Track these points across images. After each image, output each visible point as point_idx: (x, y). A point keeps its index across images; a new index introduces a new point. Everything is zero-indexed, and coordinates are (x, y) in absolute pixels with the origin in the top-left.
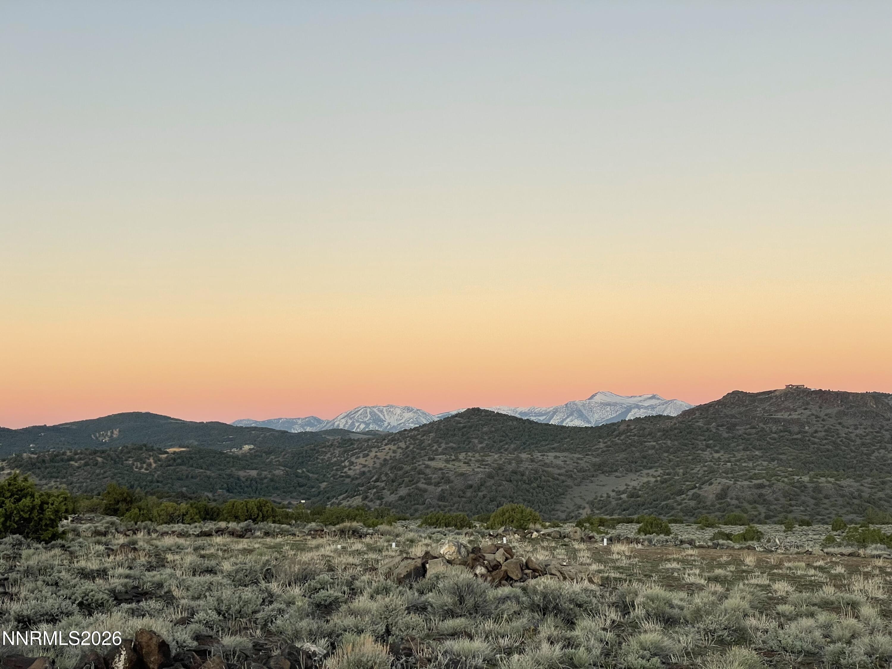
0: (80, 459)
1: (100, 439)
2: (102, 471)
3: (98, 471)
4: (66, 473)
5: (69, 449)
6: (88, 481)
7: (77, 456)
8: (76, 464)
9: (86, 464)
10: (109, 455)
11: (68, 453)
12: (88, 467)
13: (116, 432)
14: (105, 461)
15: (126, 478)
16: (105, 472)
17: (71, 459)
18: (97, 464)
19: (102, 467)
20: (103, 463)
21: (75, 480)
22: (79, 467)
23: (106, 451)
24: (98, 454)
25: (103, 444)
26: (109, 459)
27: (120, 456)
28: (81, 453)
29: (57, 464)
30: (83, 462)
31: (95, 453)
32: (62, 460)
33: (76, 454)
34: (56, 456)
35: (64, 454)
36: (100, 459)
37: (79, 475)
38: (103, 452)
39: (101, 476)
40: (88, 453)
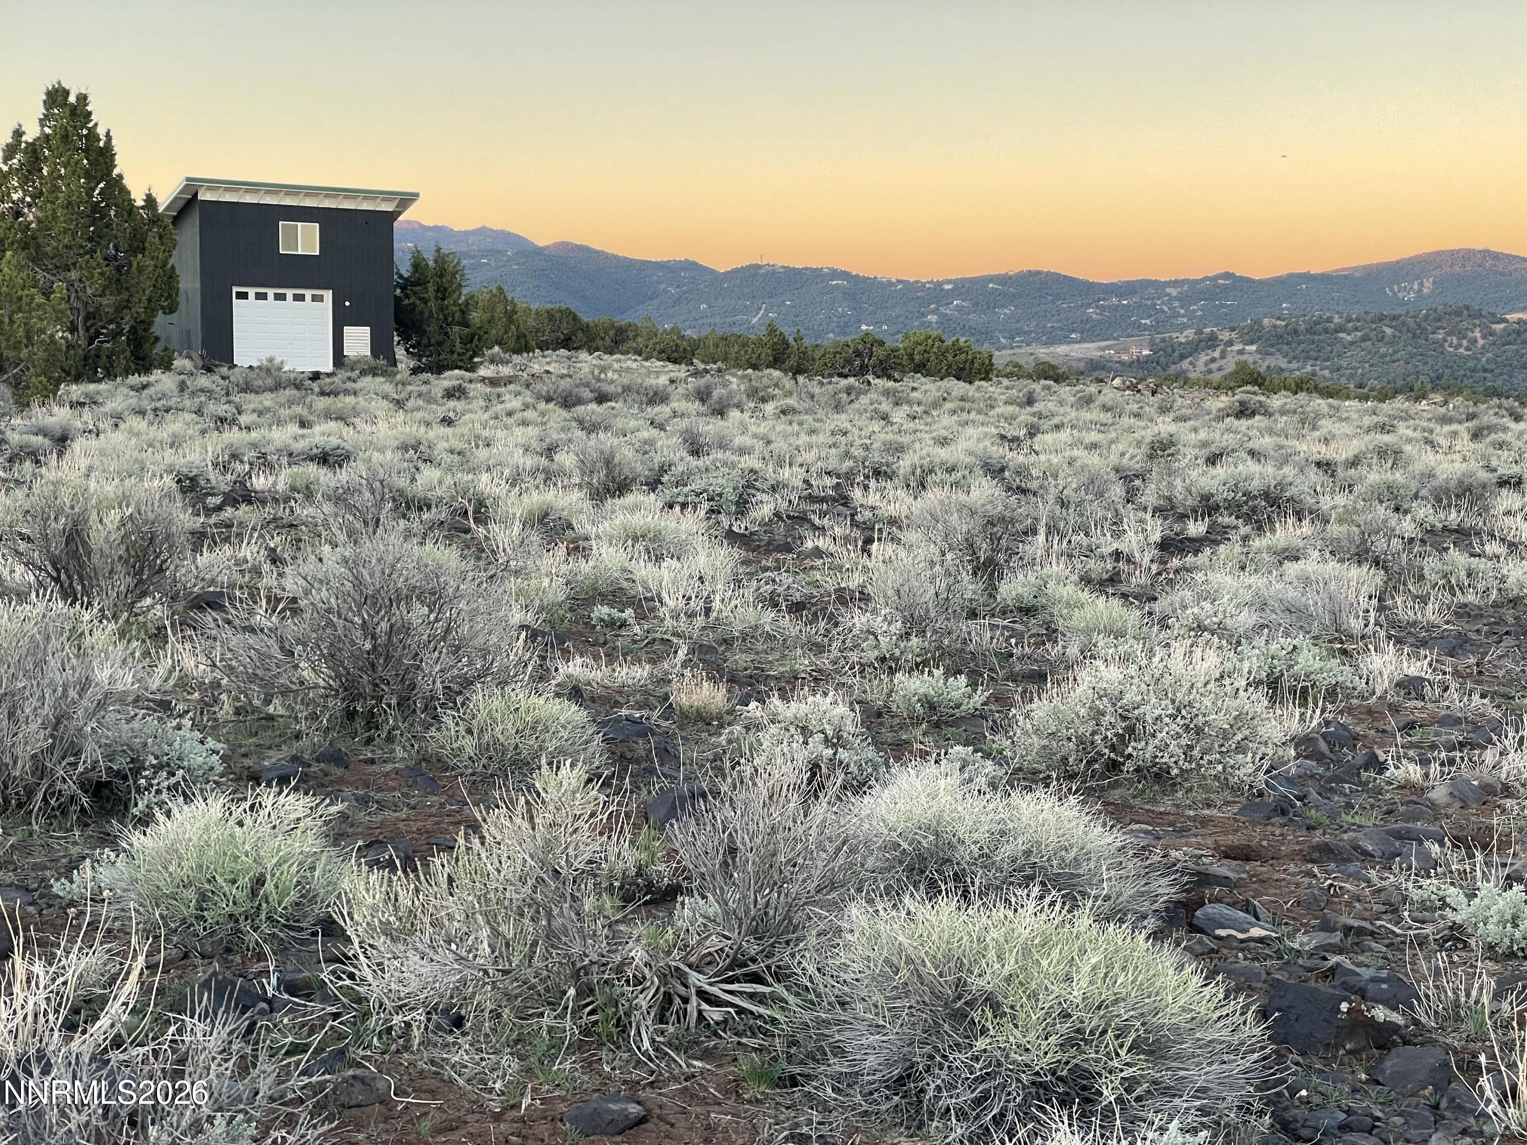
0: (1356, 329)
1: (1400, 295)
2: (1390, 351)
3: (1383, 350)
4: (1331, 352)
5: (1338, 312)
6: (1367, 365)
7: (1350, 325)
8: (1349, 338)
9: (1364, 339)
10: (1404, 324)
11: (1337, 320)
12: (1369, 343)
13: (1428, 284)
14: (1397, 334)
15: (1431, 363)
16: (1395, 352)
17: (1340, 329)
18: (1383, 338)
19: (1391, 344)
20: (1394, 336)
21: (1345, 364)
22: (1352, 343)
23: (1401, 315)
24: (1387, 322)
25: (1403, 303)
26: (1405, 329)
27: (1424, 324)
28: (1358, 320)
29: (1316, 337)
30: (1359, 334)
31: (1381, 320)
32: (1326, 331)
33: (1349, 321)
34: (1317, 323)
35: (1330, 320)
36: (1388, 331)
37: (1352, 356)
38: (1395, 318)
39: (1387, 359)
40: (1369, 318)
